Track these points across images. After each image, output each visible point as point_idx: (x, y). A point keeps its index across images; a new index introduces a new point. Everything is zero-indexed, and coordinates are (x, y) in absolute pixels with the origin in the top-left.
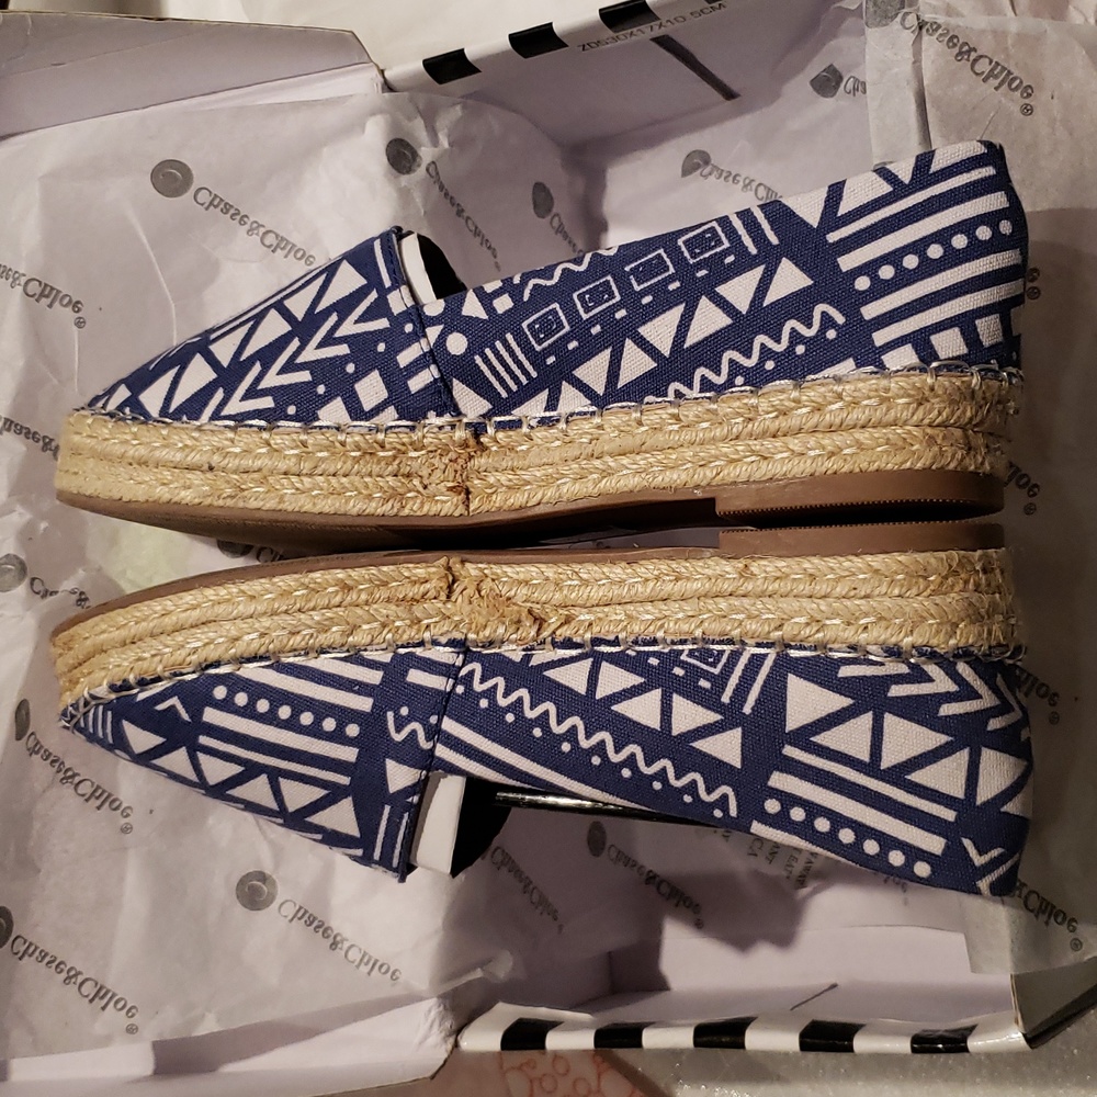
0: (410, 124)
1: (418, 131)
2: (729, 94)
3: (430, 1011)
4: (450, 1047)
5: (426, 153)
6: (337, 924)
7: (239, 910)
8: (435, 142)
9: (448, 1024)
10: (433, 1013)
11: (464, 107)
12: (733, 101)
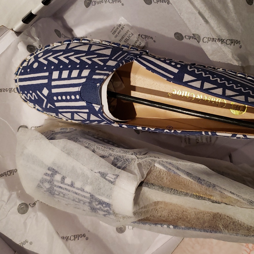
0: (28, 40)
5: (36, 44)
7: (121, 235)
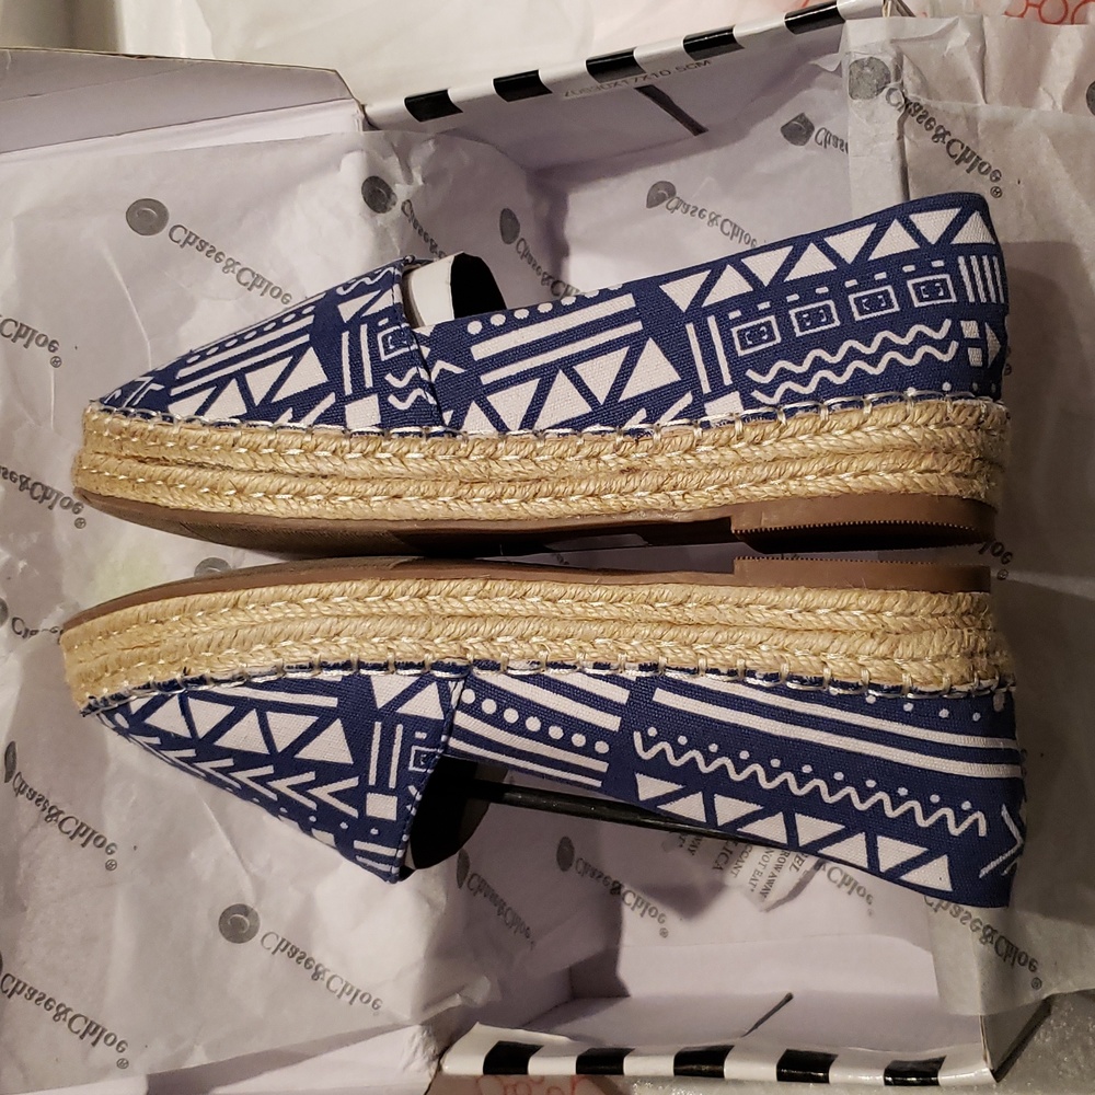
0: (385, 161)
1: (393, 168)
2: (697, 129)
3: (414, 1037)
4: (433, 1071)
5: (401, 191)
6: (319, 955)
7: (222, 942)
8: (409, 179)
9: (431, 1049)
10: (417, 1040)
11: (436, 143)
12: (700, 135)
